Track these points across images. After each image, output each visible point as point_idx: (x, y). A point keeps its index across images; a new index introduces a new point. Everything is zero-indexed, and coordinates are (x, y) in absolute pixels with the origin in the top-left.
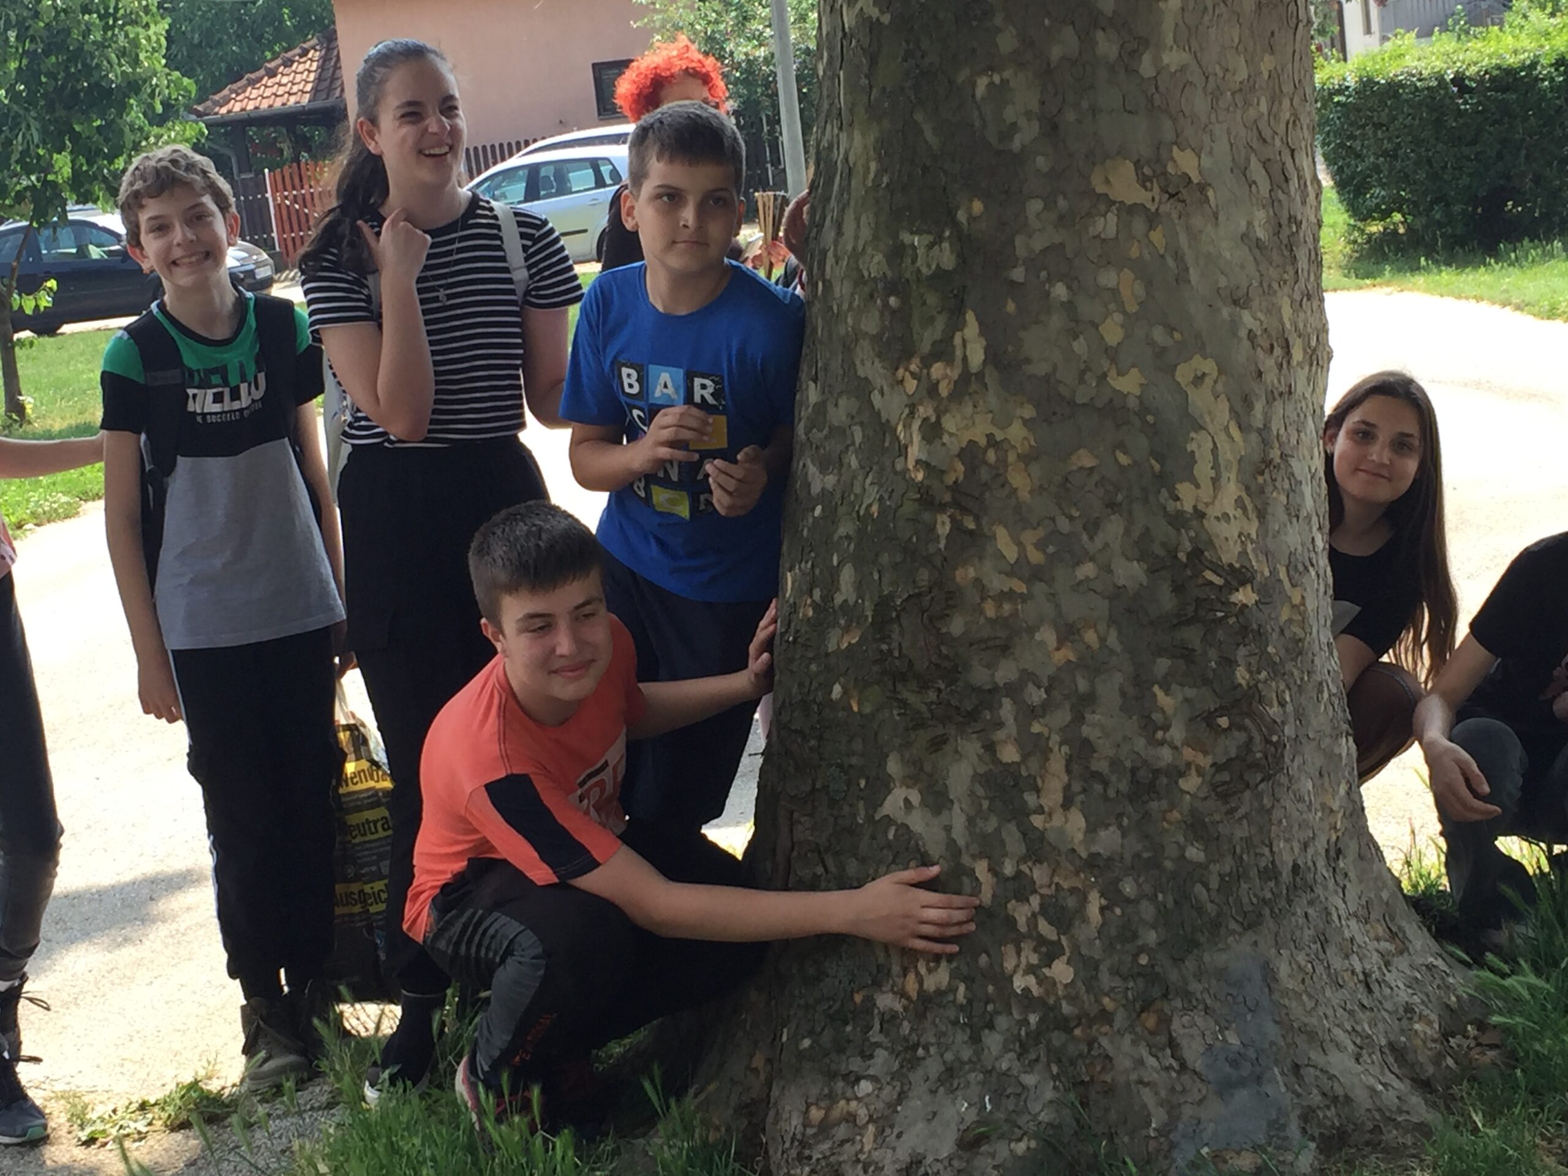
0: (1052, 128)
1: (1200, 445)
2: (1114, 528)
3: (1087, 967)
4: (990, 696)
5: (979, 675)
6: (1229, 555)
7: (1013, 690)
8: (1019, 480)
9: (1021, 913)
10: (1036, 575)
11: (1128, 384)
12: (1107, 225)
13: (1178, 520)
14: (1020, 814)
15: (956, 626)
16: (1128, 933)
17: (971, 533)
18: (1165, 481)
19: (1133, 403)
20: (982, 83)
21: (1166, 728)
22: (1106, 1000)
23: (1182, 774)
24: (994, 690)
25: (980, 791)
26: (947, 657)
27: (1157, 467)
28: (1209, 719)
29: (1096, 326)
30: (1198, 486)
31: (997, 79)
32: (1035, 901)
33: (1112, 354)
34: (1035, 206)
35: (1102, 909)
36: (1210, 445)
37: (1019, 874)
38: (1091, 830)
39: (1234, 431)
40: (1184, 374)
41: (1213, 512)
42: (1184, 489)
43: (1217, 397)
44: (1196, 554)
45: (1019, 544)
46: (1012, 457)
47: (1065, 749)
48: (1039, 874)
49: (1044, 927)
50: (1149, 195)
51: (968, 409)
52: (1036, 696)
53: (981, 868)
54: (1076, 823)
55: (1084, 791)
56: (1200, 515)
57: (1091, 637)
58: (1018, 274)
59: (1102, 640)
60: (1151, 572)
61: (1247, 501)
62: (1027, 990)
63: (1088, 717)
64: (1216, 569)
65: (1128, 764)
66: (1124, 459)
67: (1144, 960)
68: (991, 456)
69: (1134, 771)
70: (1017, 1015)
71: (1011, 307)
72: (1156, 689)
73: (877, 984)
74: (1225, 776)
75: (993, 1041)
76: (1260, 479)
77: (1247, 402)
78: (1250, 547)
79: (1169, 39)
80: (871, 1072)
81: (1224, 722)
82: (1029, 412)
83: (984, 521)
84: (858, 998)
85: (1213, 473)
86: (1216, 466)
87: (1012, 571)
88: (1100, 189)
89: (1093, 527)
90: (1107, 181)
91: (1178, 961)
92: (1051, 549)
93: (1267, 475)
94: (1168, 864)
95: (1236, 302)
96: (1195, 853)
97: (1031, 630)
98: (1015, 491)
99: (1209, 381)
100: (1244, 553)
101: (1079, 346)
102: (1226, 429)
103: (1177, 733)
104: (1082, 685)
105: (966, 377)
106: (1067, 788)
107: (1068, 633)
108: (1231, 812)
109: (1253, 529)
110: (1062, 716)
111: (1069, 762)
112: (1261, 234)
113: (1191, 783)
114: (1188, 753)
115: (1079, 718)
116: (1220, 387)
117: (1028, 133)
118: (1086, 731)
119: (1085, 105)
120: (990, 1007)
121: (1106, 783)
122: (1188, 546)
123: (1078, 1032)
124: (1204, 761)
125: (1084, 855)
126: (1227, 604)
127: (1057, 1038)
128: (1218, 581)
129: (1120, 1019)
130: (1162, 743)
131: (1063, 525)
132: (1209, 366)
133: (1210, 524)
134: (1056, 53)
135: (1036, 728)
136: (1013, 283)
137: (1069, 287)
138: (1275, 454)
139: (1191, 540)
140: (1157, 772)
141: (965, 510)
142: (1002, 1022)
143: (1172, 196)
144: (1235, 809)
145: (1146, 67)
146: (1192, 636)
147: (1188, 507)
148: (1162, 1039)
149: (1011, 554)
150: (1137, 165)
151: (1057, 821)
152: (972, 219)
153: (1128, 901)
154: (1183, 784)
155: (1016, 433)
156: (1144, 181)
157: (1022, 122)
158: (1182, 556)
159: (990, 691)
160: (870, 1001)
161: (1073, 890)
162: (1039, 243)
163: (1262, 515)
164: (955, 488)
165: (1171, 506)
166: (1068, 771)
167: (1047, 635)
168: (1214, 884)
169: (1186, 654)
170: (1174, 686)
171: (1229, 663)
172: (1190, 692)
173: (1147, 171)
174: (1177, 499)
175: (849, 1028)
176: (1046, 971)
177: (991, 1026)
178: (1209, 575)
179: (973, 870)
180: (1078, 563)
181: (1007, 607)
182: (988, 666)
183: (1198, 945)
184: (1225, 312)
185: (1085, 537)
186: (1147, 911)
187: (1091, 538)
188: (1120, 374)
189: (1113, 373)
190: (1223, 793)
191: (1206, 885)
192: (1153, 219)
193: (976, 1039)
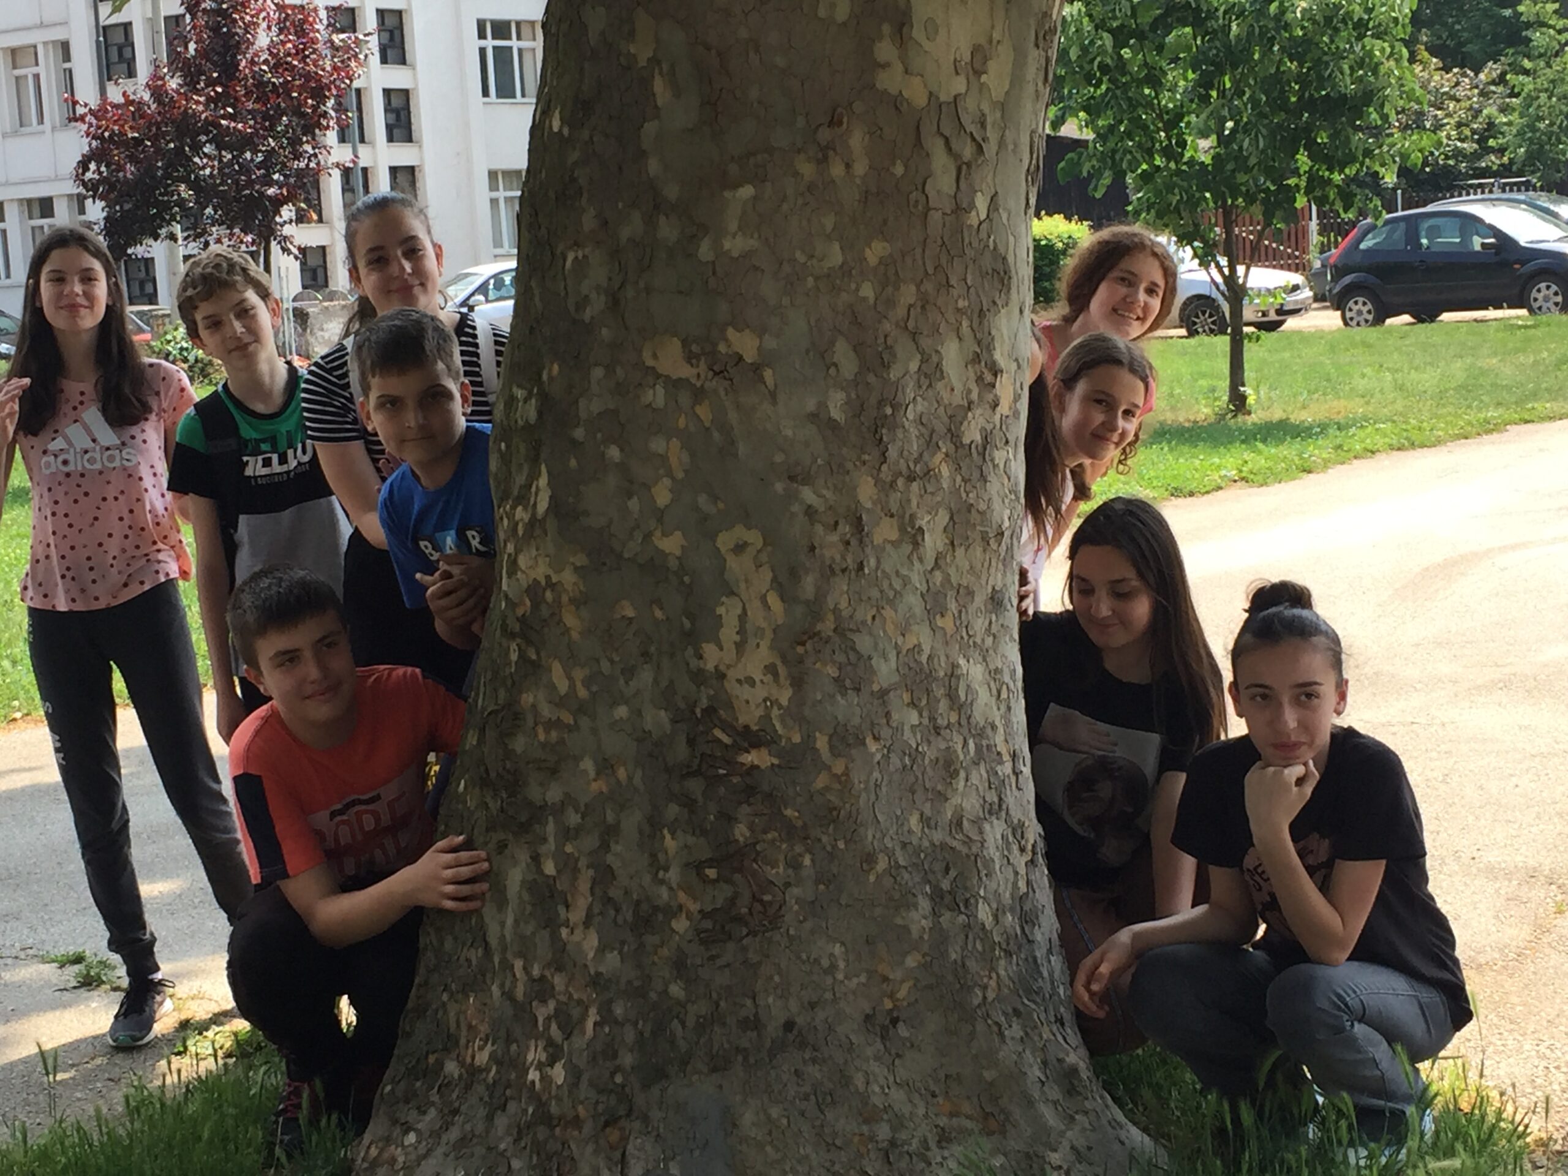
0: (615, 302)
1: (728, 611)
2: (646, 676)
3: (574, 1074)
4: (538, 813)
5: (534, 793)
6: (749, 717)
7: (558, 810)
8: (570, 620)
9: (542, 1012)
10: (582, 709)
11: (671, 544)
12: (656, 396)
13: (699, 677)
14: (551, 924)
15: (519, 744)
16: (610, 1052)
17: (532, 662)
18: (693, 638)
19: (673, 564)
20: (571, 257)
21: (666, 869)
22: (580, 1108)
23: (674, 915)
24: (543, 807)
25: (526, 897)
26: (508, 771)
27: (687, 624)
28: (698, 867)
29: (649, 488)
30: (721, 649)
31: (580, 254)
32: (552, 1005)
33: (660, 515)
34: (598, 373)
35: (595, 1024)
36: (739, 611)
37: (542, 978)
38: (601, 950)
39: (773, 599)
40: (725, 541)
41: (732, 674)
42: (709, 650)
43: (759, 566)
44: (710, 711)
45: (570, 678)
46: (565, 599)
47: (591, 872)
48: (559, 981)
49: (554, 1030)
50: (694, 371)
51: (534, 552)
52: (573, 819)
53: (518, 964)
54: (591, 942)
55: (601, 913)
56: (722, 676)
57: (622, 773)
58: (579, 433)
59: (630, 778)
60: (674, 721)
61: (782, 670)
62: (533, 1082)
63: (613, 846)
64: (726, 727)
65: (635, 897)
66: (659, 614)
67: (619, 1079)
68: (549, 595)
69: (638, 903)
70: (523, 1105)
71: (573, 463)
72: (665, 831)
73: (446, 1050)
74: (708, 924)
75: (501, 1122)
76: (800, 650)
77: (794, 574)
78: (775, 712)
79: (733, 226)
80: (419, 1126)
81: (711, 873)
82: (581, 560)
83: (543, 654)
84: (432, 1059)
85: (737, 638)
86: (741, 631)
87: (560, 702)
88: (650, 362)
89: (629, 672)
90: (655, 356)
91: (646, 1086)
92: (594, 688)
93: (809, 645)
94: (653, 996)
95: (792, 478)
96: (676, 990)
97: (577, 759)
98: (567, 630)
99: (751, 551)
100: (767, 717)
101: (634, 504)
102: (763, 599)
103: (673, 875)
104: (610, 817)
105: (533, 522)
106: (590, 909)
107: (605, 767)
108: (712, 958)
109: (785, 696)
110: (590, 842)
111: (594, 882)
112: (836, 414)
113: (680, 925)
114: (682, 896)
115: (605, 846)
116: (764, 557)
117: (597, 305)
118: (610, 859)
119: (642, 285)
120: (508, 1092)
121: (617, 910)
122: (704, 702)
123: (558, 1130)
124: (694, 907)
125: (592, 972)
126: (730, 763)
127: (542, 1132)
128: (726, 739)
129: (588, 1128)
130: (662, 882)
131: (605, 666)
132: (754, 538)
133: (731, 686)
134: (625, 233)
135: (569, 849)
136: (574, 443)
137: (622, 450)
138: (827, 626)
139: (709, 698)
140: (656, 909)
141: (529, 642)
142: (512, 1107)
143: (716, 374)
144: (718, 956)
145: (705, 251)
146: (695, 786)
147: (710, 666)
148: (617, 1155)
149: (563, 686)
150: (685, 343)
151: (578, 936)
152: (551, 378)
153: (616, 1022)
154: (674, 924)
155: (568, 578)
156: (690, 358)
157: (593, 296)
158: (698, 711)
159: (541, 807)
160: (440, 1064)
161: (580, 1002)
162: (596, 407)
163: (798, 683)
164: (522, 620)
165: (694, 663)
166: (592, 894)
167: (588, 765)
168: (691, 1021)
169: (689, 803)
170: (679, 833)
171: (728, 818)
172: (691, 840)
173: (695, 348)
174: (701, 657)
175: (418, 1084)
176: (548, 1069)
177: (504, 1108)
178: (718, 733)
179: (513, 965)
180: (615, 704)
181: (554, 734)
182: (541, 784)
183: (667, 1077)
184: (779, 487)
185: (622, 682)
186: (630, 1035)
187: (627, 683)
188: (665, 534)
189: (658, 533)
190: (705, 938)
191: (683, 1024)
192: (699, 394)
193: (490, 1118)
